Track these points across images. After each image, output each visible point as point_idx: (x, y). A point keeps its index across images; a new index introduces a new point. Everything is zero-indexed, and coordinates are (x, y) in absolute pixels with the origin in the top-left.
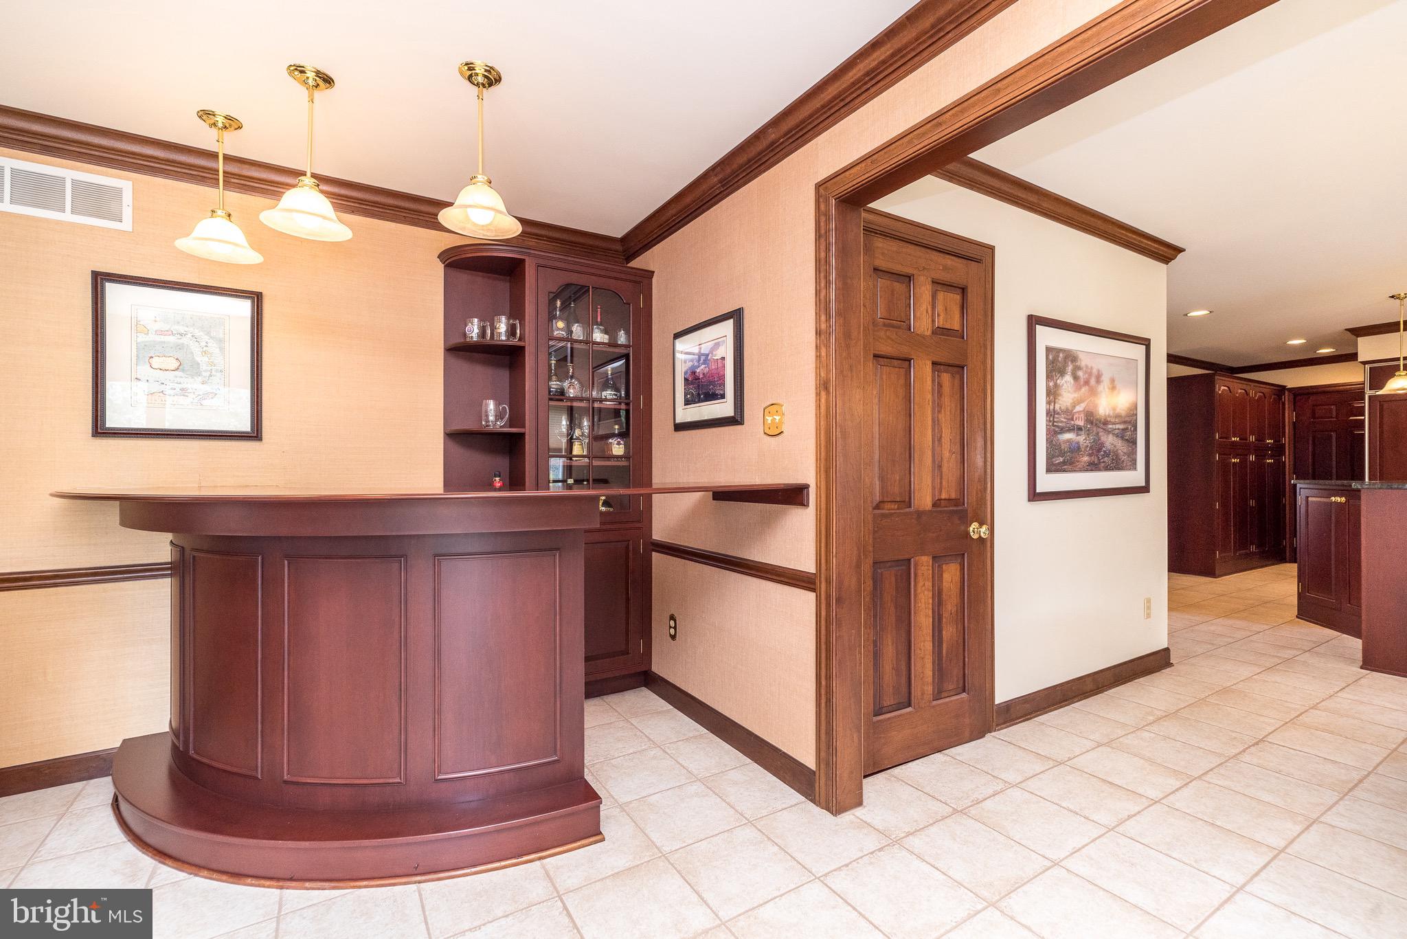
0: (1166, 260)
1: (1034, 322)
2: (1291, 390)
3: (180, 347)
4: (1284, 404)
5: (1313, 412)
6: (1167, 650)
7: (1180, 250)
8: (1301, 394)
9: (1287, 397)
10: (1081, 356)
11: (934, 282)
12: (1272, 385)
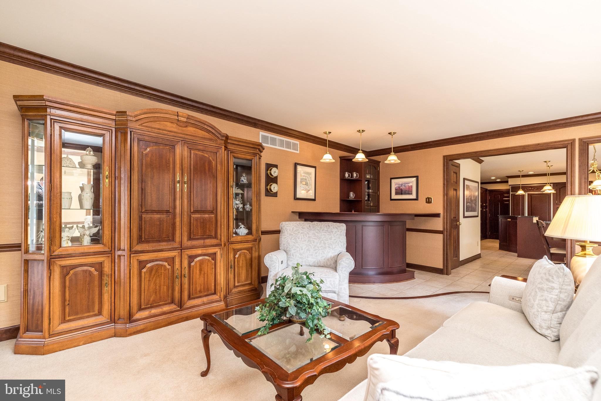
0: (480, 163)
1: (464, 179)
2: (489, 190)
3: (306, 179)
4: (487, 194)
5: (494, 197)
6: (480, 254)
7: (484, 161)
8: (492, 191)
9: (488, 192)
10: (470, 186)
11: (453, 172)
12: (484, 188)
